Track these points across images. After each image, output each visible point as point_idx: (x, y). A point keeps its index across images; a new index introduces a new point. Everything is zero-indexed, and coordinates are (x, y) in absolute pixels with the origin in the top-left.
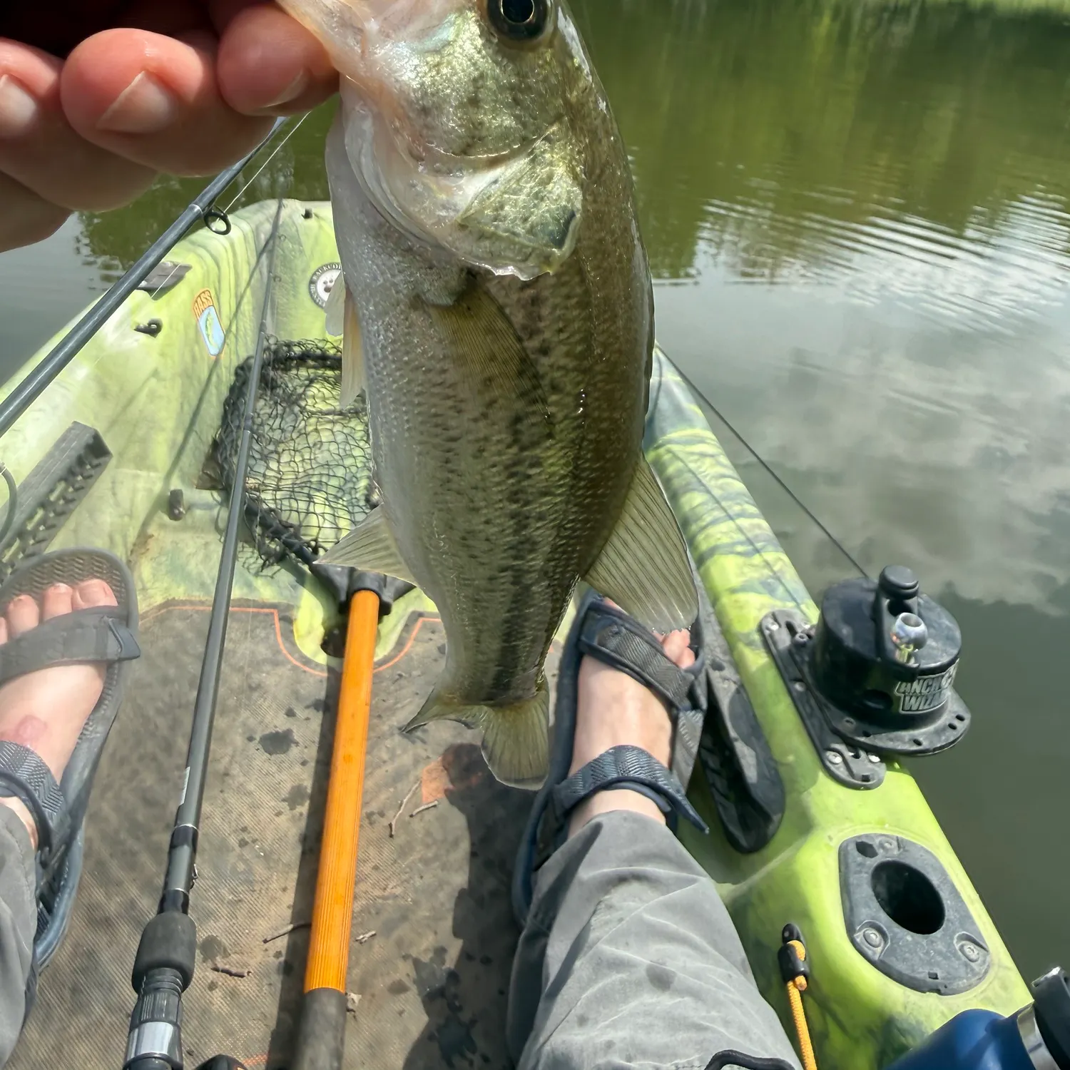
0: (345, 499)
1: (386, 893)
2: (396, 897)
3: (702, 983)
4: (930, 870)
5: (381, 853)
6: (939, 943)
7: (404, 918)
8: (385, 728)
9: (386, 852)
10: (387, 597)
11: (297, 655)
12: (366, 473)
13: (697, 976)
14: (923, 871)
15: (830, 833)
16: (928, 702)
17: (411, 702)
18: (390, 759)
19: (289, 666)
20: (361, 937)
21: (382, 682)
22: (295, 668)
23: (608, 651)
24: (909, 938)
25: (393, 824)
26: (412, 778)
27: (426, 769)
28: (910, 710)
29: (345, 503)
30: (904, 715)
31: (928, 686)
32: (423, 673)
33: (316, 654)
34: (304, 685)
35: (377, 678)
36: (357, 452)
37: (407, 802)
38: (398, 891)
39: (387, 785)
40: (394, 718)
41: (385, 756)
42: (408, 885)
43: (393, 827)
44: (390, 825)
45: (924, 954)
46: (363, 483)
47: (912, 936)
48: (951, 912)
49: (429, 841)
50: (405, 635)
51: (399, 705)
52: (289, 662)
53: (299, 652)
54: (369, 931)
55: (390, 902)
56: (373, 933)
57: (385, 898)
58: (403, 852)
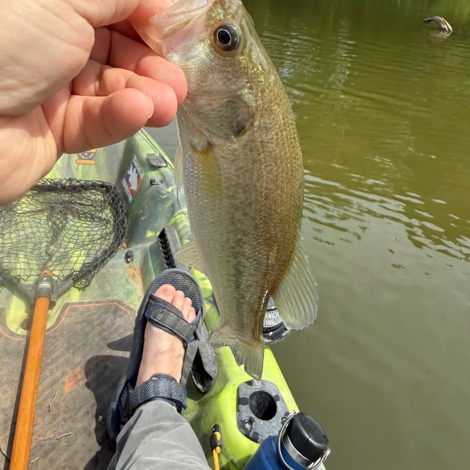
0: (35, 253)
1: (46, 438)
2: (50, 439)
3: (184, 463)
4: (273, 391)
5: (43, 420)
6: (274, 423)
7: (54, 448)
8: (49, 361)
9: (46, 419)
10: (53, 299)
11: (7, 332)
12: (46, 239)
13: (182, 461)
14: (270, 393)
15: (234, 382)
16: (275, 321)
17: (62, 347)
18: (51, 375)
19: (3, 338)
20: (32, 461)
21: (49, 339)
22: (6, 338)
23: (157, 321)
24: (262, 423)
25: (50, 406)
26: (60, 382)
27: (67, 377)
28: (268, 325)
29: (35, 256)
30: (265, 328)
31: (275, 315)
32: (69, 332)
33: (17, 330)
34: (10, 346)
35: (46, 338)
36: (42, 230)
37: (57, 394)
38: (51, 436)
39: (48, 388)
40: (53, 356)
41: (48, 374)
42: (56, 433)
43: (50, 407)
44: (49, 406)
45: (267, 429)
46: (44, 245)
47: (263, 422)
48: (280, 408)
49: (67, 410)
50: (61, 315)
51: (56, 349)
52: (4, 336)
53: (9, 330)
54: (37, 457)
55: (47, 442)
56: (38, 458)
57: (44, 441)
58: (54, 418)
